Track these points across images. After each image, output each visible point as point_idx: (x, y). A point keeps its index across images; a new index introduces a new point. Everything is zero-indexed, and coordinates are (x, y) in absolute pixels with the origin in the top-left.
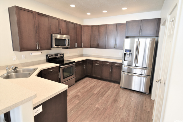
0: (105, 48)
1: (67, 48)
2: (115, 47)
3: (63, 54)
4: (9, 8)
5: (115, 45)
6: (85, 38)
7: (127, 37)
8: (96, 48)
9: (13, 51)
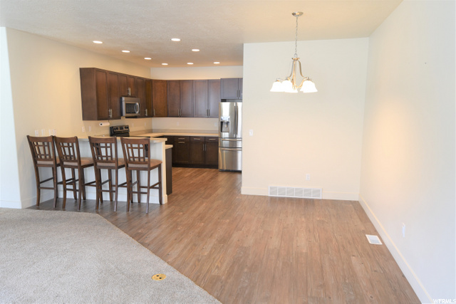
0: (193, 117)
1: (136, 117)
2: (208, 115)
3: (127, 127)
4: (81, 69)
5: (208, 111)
6: (158, 100)
7: (224, 101)
8: (178, 117)
9: (83, 119)
